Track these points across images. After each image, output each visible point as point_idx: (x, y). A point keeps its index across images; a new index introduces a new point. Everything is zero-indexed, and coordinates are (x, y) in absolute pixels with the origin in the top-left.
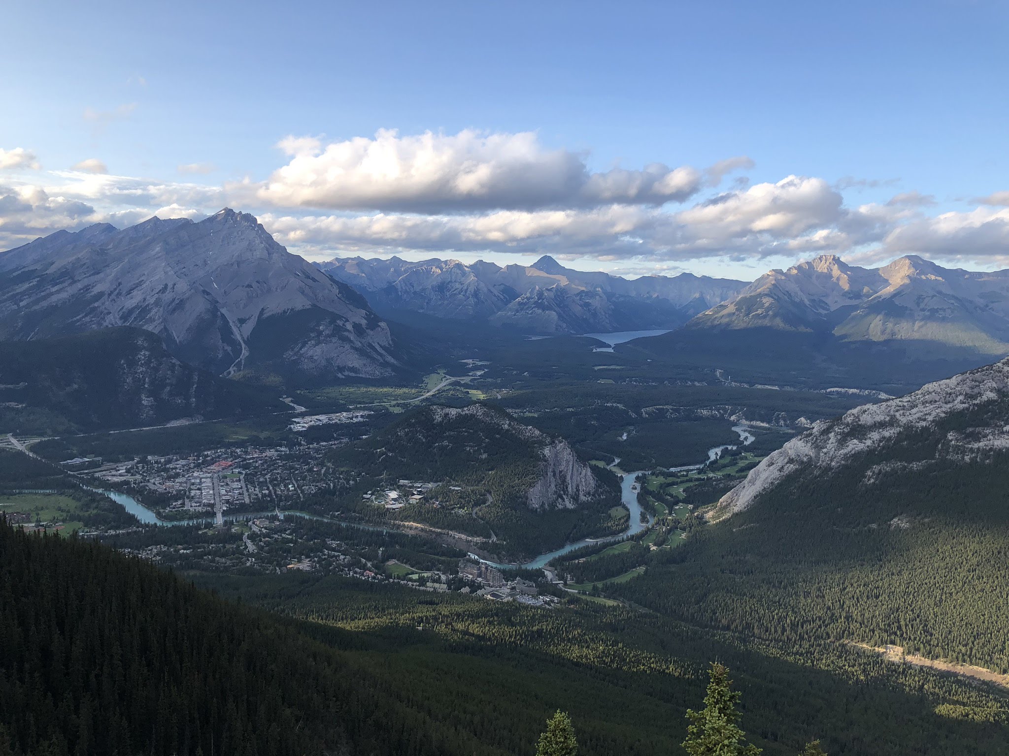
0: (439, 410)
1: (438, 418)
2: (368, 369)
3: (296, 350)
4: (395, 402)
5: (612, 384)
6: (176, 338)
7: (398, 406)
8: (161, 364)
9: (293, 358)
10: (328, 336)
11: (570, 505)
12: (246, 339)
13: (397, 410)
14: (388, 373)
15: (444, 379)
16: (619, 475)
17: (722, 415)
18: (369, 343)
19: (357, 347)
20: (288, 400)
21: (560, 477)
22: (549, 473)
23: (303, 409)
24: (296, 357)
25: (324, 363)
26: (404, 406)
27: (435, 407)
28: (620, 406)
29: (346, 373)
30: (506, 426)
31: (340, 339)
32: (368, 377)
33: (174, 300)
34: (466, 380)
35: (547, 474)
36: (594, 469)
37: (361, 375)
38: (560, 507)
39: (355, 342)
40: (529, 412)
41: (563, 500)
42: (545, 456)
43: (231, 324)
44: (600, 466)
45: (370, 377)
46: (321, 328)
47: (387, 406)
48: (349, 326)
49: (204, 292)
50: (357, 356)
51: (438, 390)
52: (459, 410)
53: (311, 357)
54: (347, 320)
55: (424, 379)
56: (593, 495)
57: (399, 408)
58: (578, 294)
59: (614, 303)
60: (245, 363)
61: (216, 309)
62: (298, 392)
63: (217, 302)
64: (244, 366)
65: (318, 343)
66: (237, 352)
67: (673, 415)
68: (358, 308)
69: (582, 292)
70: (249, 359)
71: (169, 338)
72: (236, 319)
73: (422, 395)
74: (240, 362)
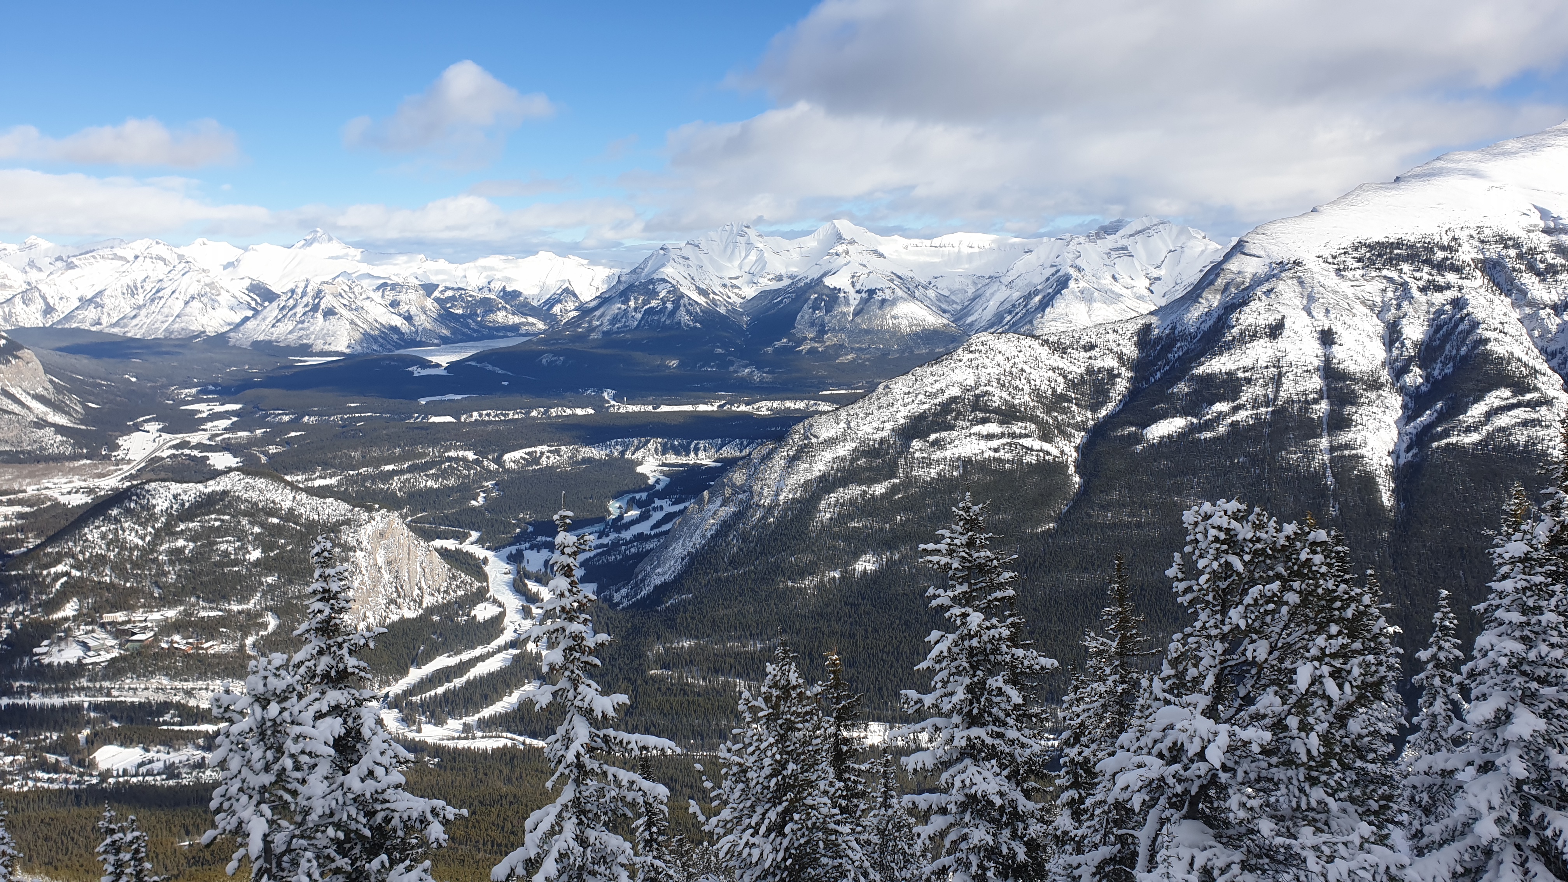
0: (162, 490)
1: (162, 503)
2: (7, 435)
5: (451, 422)
7: (76, 492)
11: (410, 614)
14: (49, 438)
15: (159, 440)
16: (481, 557)
17: (621, 454)
18: (2, 389)
21: (389, 572)
28: (470, 455)
30: (288, 503)
34: (200, 437)
36: (444, 553)
38: (394, 618)
40: (321, 477)
41: (399, 607)
44: (449, 548)
47: (54, 495)
51: (152, 458)
52: (200, 487)
55: (120, 441)
56: (445, 592)
57: (79, 495)
58: (378, 289)
59: (437, 299)
67: (551, 461)
69: (385, 285)
73: (120, 470)
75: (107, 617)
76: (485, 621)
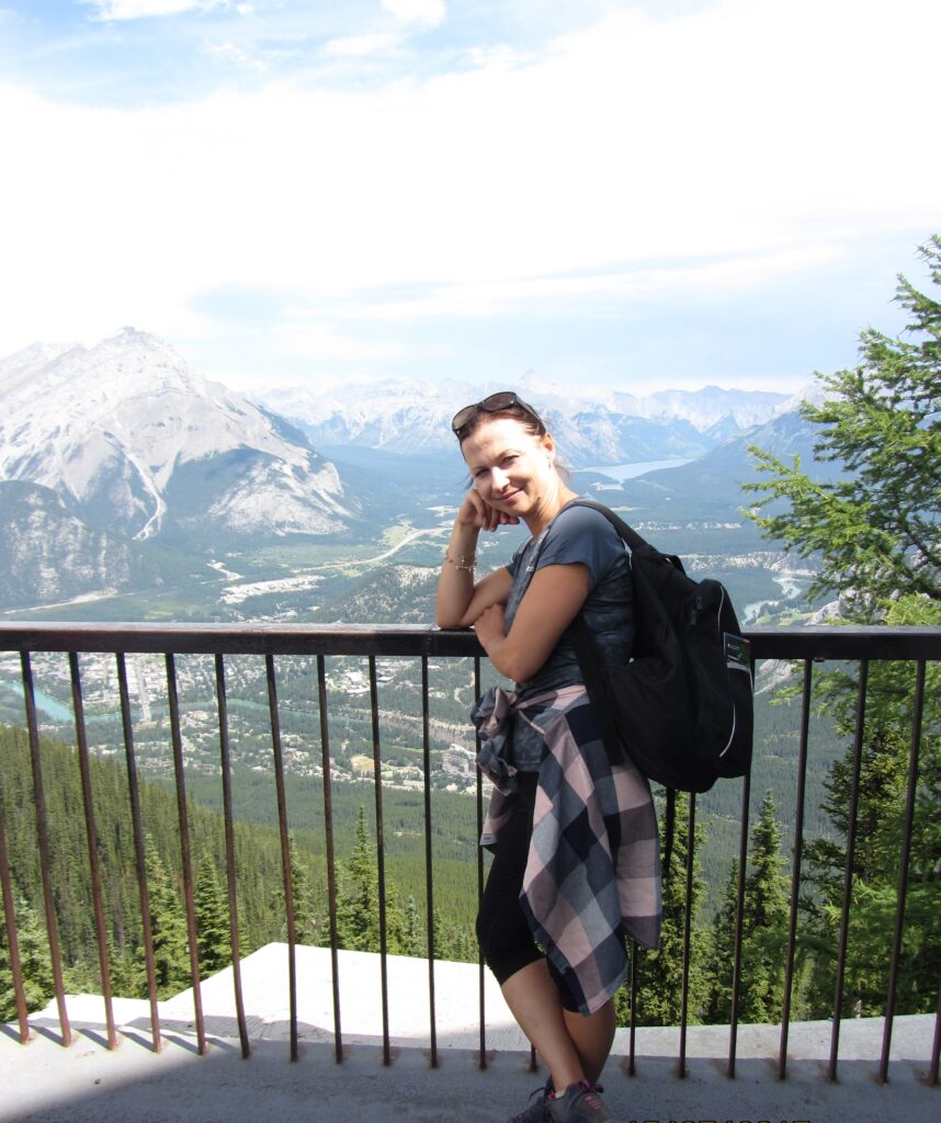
0: (405, 571)
1: (405, 581)
2: (314, 523)
3: (224, 502)
4: (348, 564)
6: (76, 494)
7: (354, 568)
8: (59, 526)
9: (219, 514)
10: (263, 483)
12: (161, 491)
13: (354, 574)
14: (339, 527)
15: (409, 533)
17: (761, 565)
18: (313, 490)
19: (299, 495)
20: (218, 566)
23: (238, 577)
24: (223, 512)
25: (259, 518)
26: (361, 568)
27: (401, 567)
29: (287, 529)
31: (276, 486)
32: (314, 533)
33: (68, 447)
34: (437, 532)
37: (304, 532)
39: (295, 489)
43: (142, 473)
45: (317, 533)
46: (254, 473)
47: (340, 569)
48: (287, 470)
49: (106, 434)
50: (300, 508)
51: (403, 547)
52: (432, 570)
53: (243, 511)
54: (285, 463)
55: (384, 533)
57: (355, 571)
58: (575, 417)
59: (620, 427)
60: (163, 521)
61: (122, 455)
62: (230, 555)
63: (122, 446)
64: (162, 525)
65: (251, 493)
66: (152, 509)
67: (700, 567)
68: (297, 446)
69: (580, 414)
70: (168, 516)
71: (67, 494)
72: (147, 467)
73: (383, 554)
74: (156, 521)
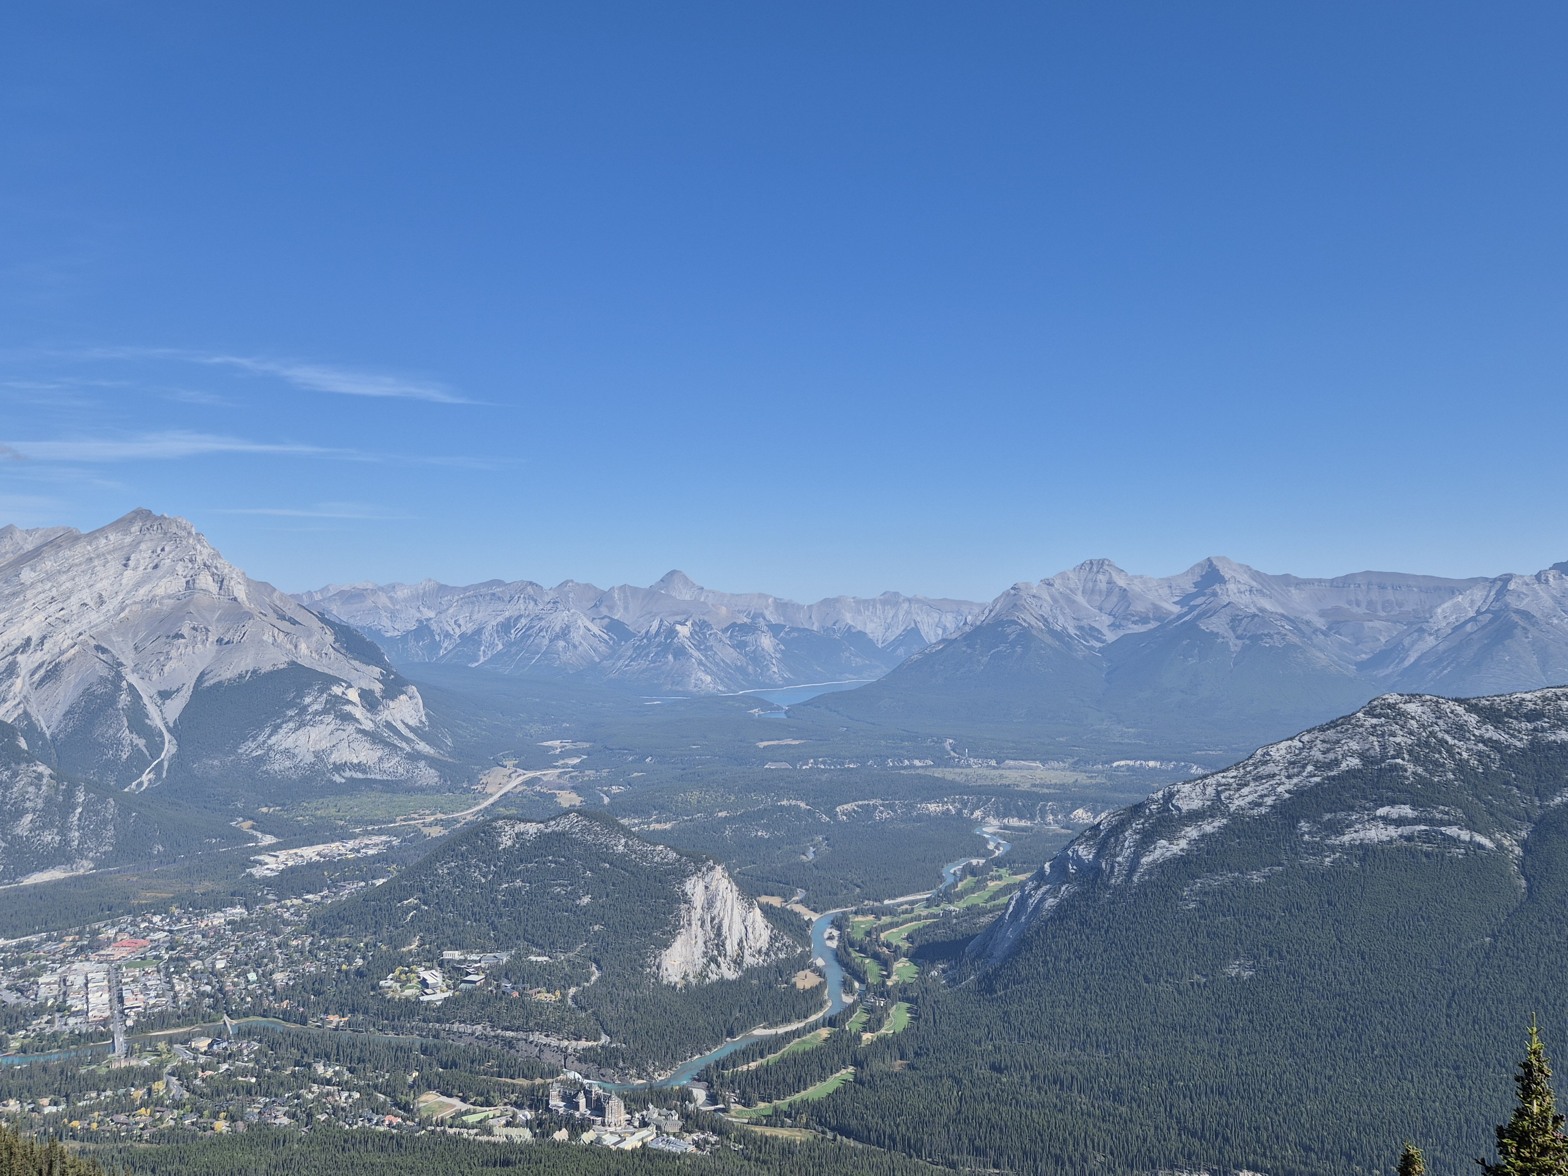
0: (507, 828)
1: (506, 841)
2: (386, 765)
3: (261, 739)
4: (431, 819)
5: (786, 769)
6: (45, 729)
7: (437, 825)
8: (15, 774)
9: (254, 754)
10: (316, 713)
11: (731, 975)
12: (171, 725)
13: (436, 832)
15: (513, 775)
16: (806, 918)
17: (959, 812)
18: (386, 721)
19: (367, 729)
20: (246, 825)
21: (713, 927)
22: (693, 923)
23: (272, 840)
24: (260, 752)
25: (310, 758)
26: (447, 824)
27: (500, 822)
28: (803, 805)
29: (348, 774)
30: (621, 848)
31: (336, 717)
32: (385, 778)
33: (40, 666)
34: (550, 775)
35: (690, 925)
36: (768, 912)
37: (373, 776)
38: (714, 977)
39: (362, 720)
40: (658, 821)
41: (719, 967)
42: (686, 894)
43: (146, 700)
44: (775, 904)
45: (389, 778)
46: (308, 700)
47: (420, 826)
48: (353, 695)
49: (98, 648)
50: (368, 745)
51: (505, 794)
52: (541, 826)
53: (287, 750)
54: (350, 686)
55: (480, 776)
56: (767, 954)
57: (439, 828)
58: (727, 629)
59: (782, 641)
60: (170, 766)
61: (120, 677)
62: (265, 810)
63: (121, 664)
64: (168, 771)
65: (302, 725)
66: (156, 748)
67: (884, 815)
68: (368, 664)
69: (734, 625)
70: (178, 760)
71: (31, 731)
72: (153, 692)
73: (478, 804)
74: (160, 764)
75: (448, 955)
76: (805, 991)
